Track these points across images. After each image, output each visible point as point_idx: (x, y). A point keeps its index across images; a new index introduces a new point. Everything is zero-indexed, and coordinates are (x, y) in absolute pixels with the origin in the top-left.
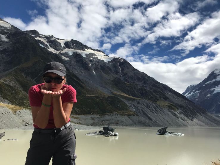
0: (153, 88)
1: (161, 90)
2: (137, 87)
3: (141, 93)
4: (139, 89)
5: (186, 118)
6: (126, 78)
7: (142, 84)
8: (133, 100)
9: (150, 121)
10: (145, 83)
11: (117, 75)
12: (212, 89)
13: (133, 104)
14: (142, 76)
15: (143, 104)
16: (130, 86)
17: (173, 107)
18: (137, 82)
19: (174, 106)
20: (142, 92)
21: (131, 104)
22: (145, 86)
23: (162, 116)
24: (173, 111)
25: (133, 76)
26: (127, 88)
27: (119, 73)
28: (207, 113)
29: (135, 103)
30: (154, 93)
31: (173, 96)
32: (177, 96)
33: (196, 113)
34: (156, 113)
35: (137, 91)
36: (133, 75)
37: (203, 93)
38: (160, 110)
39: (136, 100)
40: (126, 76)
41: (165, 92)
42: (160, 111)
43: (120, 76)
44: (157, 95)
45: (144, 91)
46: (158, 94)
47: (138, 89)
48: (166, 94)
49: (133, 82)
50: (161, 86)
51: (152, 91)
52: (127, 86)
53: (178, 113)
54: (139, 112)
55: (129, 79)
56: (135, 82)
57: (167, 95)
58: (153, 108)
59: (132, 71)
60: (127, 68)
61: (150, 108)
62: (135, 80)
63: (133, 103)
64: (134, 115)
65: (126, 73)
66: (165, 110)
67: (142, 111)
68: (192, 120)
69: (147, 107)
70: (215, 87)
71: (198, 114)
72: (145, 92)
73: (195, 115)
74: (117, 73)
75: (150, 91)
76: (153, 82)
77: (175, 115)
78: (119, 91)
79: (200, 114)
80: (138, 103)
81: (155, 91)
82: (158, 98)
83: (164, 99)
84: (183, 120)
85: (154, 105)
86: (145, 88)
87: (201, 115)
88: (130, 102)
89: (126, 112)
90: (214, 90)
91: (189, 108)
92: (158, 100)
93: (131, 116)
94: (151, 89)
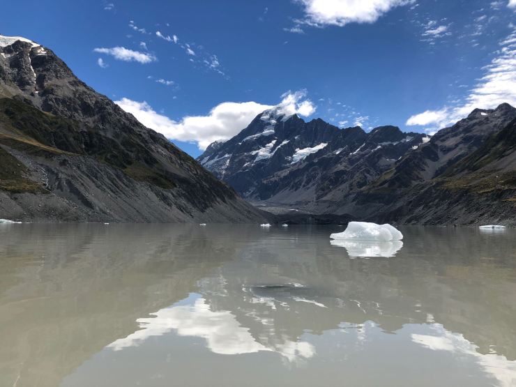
0: (124, 134)
1: (142, 142)
2: (78, 127)
3: (86, 144)
4: (82, 132)
5: (190, 206)
6: (50, 103)
7: (94, 122)
8: (49, 155)
9: (86, 209)
10: (103, 119)
11: (22, 90)
12: (254, 153)
13: (48, 165)
14: (97, 102)
15: (79, 168)
16: (56, 123)
17: (164, 181)
18: (79, 116)
19: (166, 178)
20: (91, 141)
21: (42, 165)
22: (101, 127)
23: (127, 200)
24: (161, 189)
25: (70, 99)
26: (46, 125)
27: (29, 84)
28: (237, 198)
29: (54, 164)
30: (122, 147)
31: (171, 158)
32: (180, 159)
33: (214, 196)
34: (112, 191)
35: (74, 138)
36: (72, 96)
37: (236, 160)
38: (126, 186)
39: (60, 155)
40: (51, 96)
41: (153, 147)
42: (124, 186)
43: (32, 94)
44: (132, 152)
45: (95, 139)
46: (134, 149)
47: (79, 131)
48: (153, 151)
49: (69, 113)
50: (144, 133)
51: (118, 141)
52: (45, 122)
53: (172, 194)
54: (60, 187)
55: (58, 104)
56: (76, 114)
57: (155, 155)
58: (107, 180)
59: (68, 84)
60: (57, 77)
61: (96, 178)
62: (76, 110)
63: (48, 163)
64: (32, 192)
65: (52, 89)
66: (138, 187)
67: (69, 183)
68: (203, 211)
69: (88, 176)
70: (259, 149)
71: (218, 199)
72: (97, 141)
73: (213, 201)
74: (22, 83)
75: (113, 141)
76: (126, 122)
77: (164, 198)
78: (18, 131)
79: (221, 199)
80: (64, 163)
81: (126, 143)
82: (130, 160)
83: (147, 162)
84: (182, 211)
85: (110, 172)
86: (102, 133)
87: (225, 201)
88: (40, 160)
89: (8, 185)
90: (257, 153)
91: (201, 186)
92: (130, 163)
93: (21, 194)
94: (117, 135)
